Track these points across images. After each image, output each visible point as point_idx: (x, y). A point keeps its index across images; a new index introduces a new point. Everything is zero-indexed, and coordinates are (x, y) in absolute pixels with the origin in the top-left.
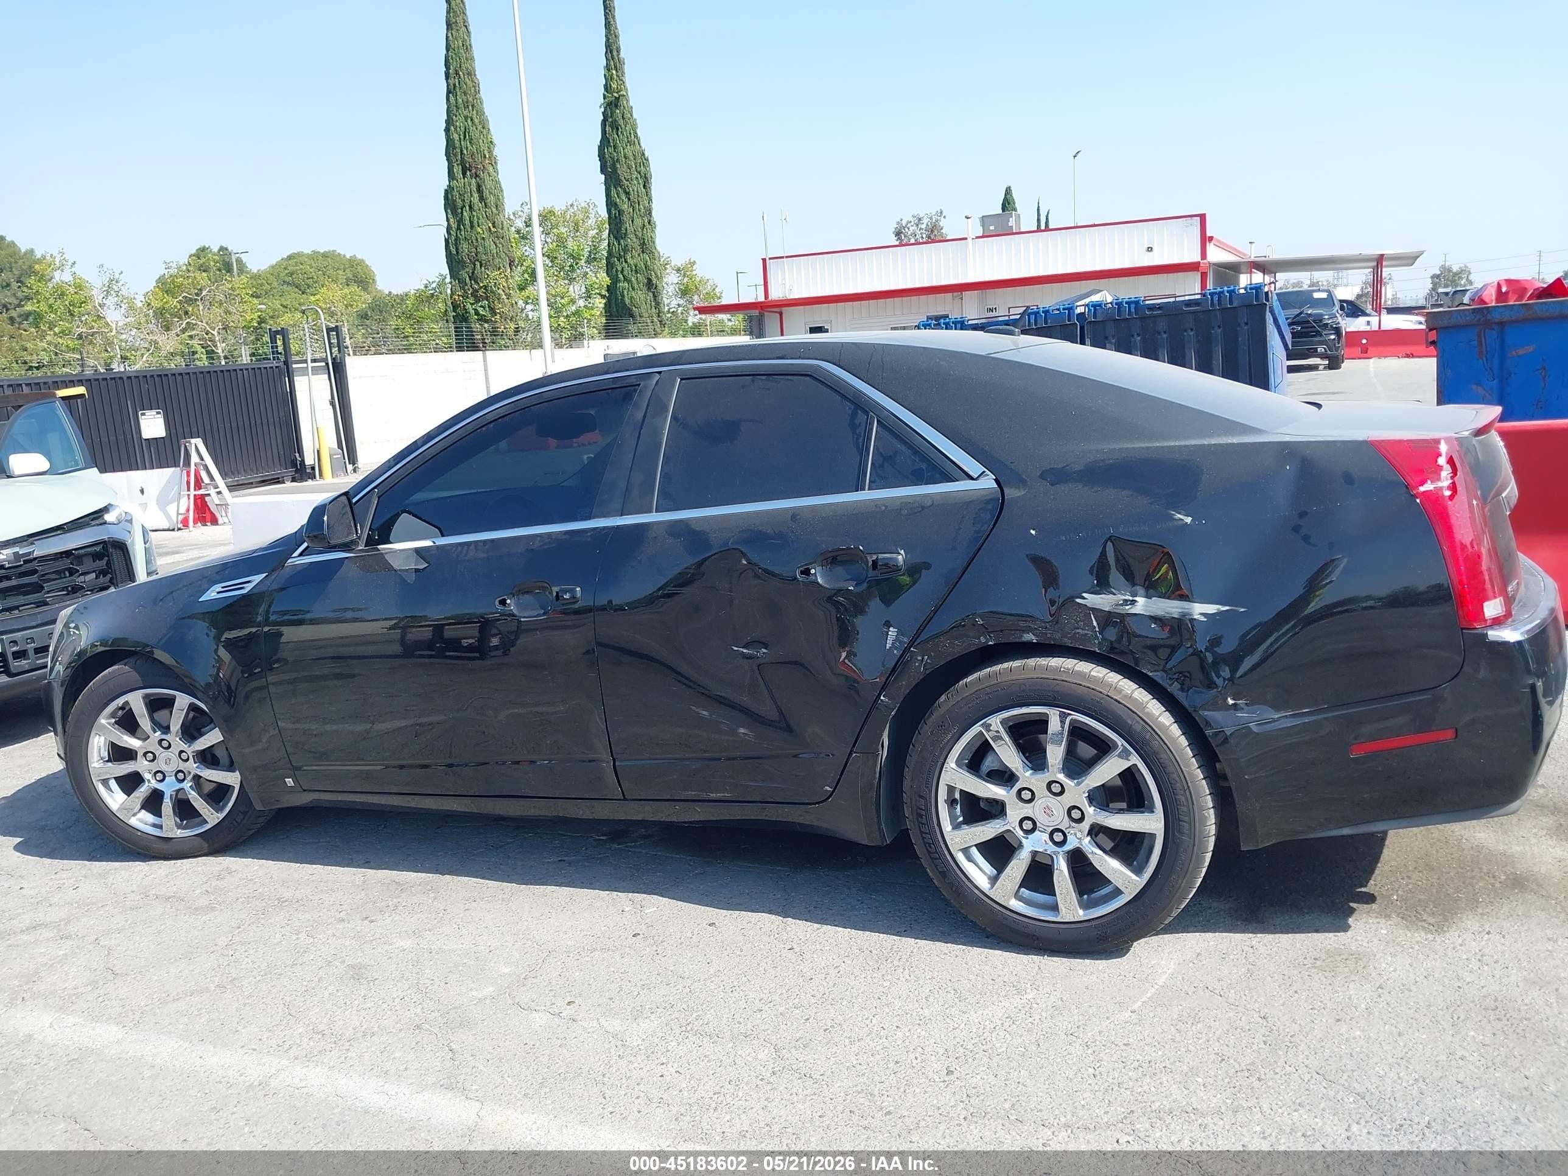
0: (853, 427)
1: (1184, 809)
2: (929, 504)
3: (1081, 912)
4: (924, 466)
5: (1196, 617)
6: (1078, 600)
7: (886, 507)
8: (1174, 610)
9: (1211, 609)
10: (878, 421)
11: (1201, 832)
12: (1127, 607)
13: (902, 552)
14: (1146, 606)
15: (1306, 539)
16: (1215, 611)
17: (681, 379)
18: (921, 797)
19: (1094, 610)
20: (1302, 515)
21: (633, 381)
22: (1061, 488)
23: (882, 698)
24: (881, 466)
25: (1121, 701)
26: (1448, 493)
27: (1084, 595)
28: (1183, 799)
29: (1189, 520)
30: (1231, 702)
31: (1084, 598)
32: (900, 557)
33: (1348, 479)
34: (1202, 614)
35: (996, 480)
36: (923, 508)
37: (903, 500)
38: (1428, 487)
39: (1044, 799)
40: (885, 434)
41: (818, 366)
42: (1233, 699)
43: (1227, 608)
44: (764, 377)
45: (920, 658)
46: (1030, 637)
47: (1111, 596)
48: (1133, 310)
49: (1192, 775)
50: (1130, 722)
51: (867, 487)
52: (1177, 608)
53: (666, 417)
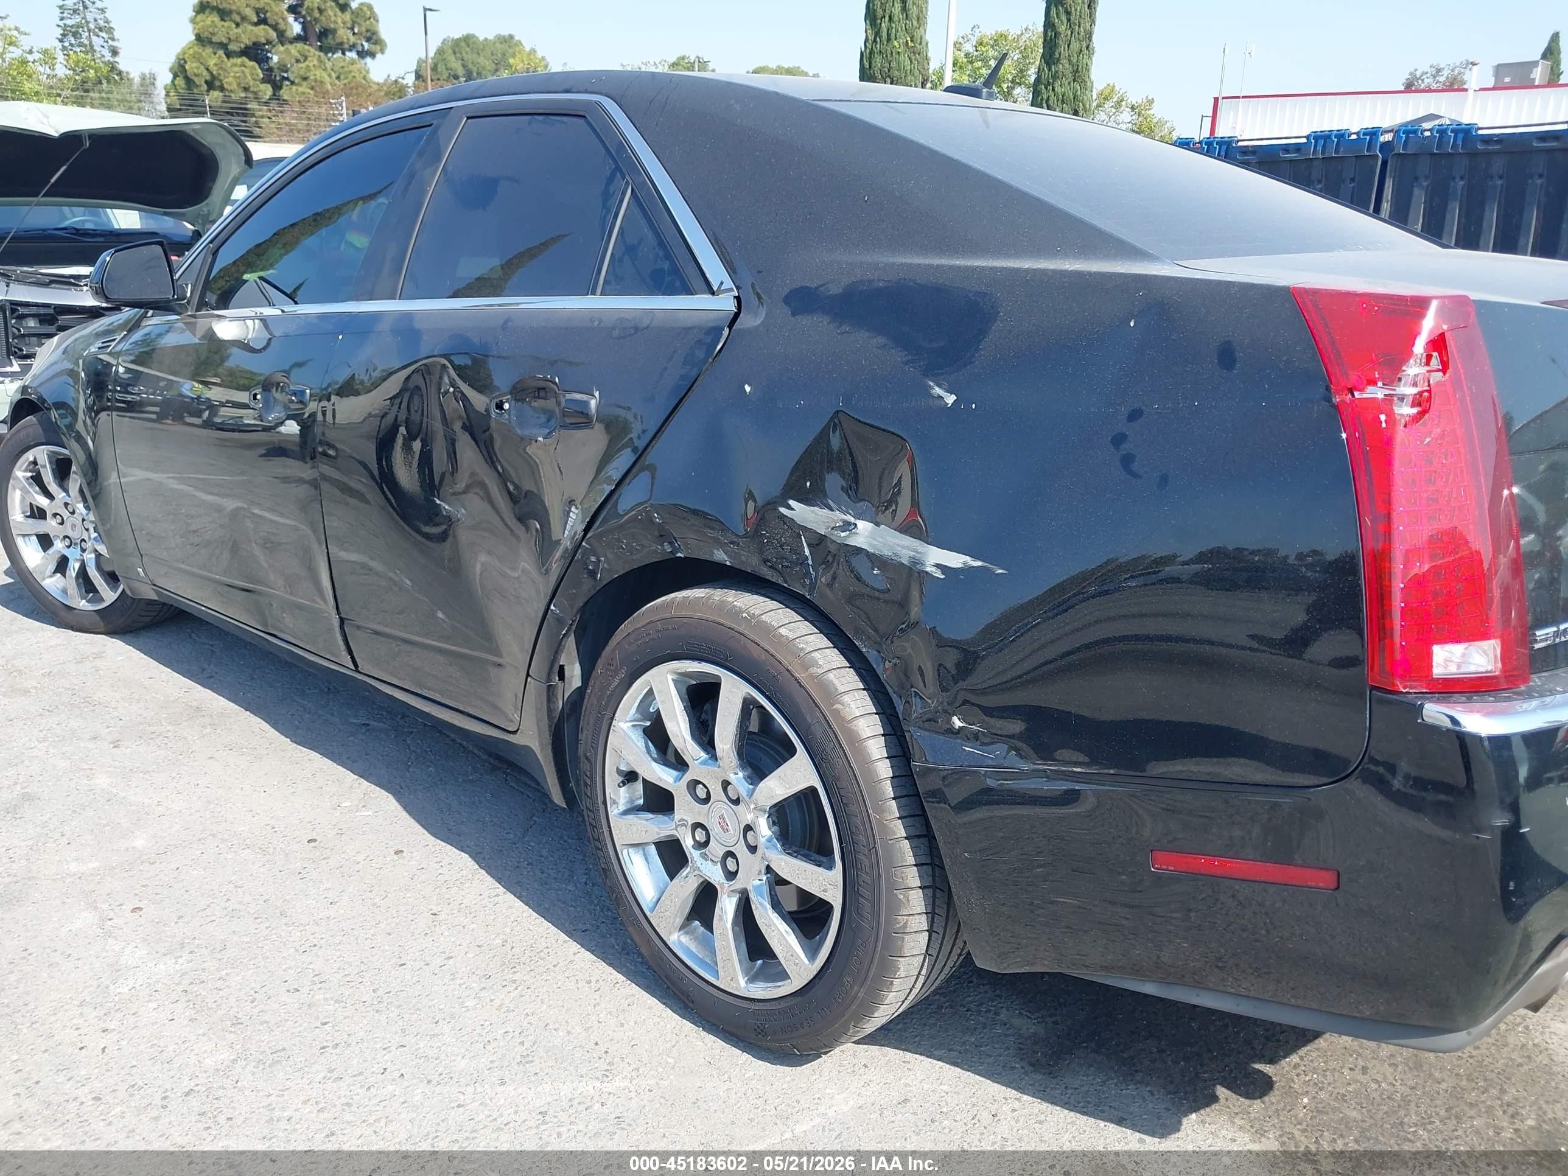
0: (606, 195)
1: (868, 879)
2: (645, 325)
3: (742, 981)
4: (666, 266)
5: (928, 569)
6: (783, 510)
7: (600, 321)
8: (905, 551)
9: (955, 560)
10: (633, 190)
11: (888, 923)
12: (843, 534)
13: (597, 394)
14: (872, 535)
15: (1127, 461)
16: (960, 565)
17: (468, 118)
18: (587, 758)
19: (805, 529)
20: (1135, 415)
21: (427, 120)
22: (805, 320)
23: (552, 607)
24: (621, 260)
25: (804, 683)
26: (1406, 410)
27: (791, 502)
28: (866, 862)
29: (950, 399)
30: (957, 723)
31: (790, 508)
32: (593, 403)
33: (1227, 356)
34: (938, 566)
35: (738, 299)
36: (636, 329)
37: (623, 315)
38: (1377, 392)
39: (719, 804)
40: (637, 211)
41: (598, 104)
42: (964, 720)
43: (979, 563)
44: (541, 118)
45: (593, 559)
46: (720, 556)
47: (826, 511)
48: (1460, 142)
49: (884, 828)
50: (810, 720)
51: (599, 290)
52: (908, 548)
53: (437, 168)
